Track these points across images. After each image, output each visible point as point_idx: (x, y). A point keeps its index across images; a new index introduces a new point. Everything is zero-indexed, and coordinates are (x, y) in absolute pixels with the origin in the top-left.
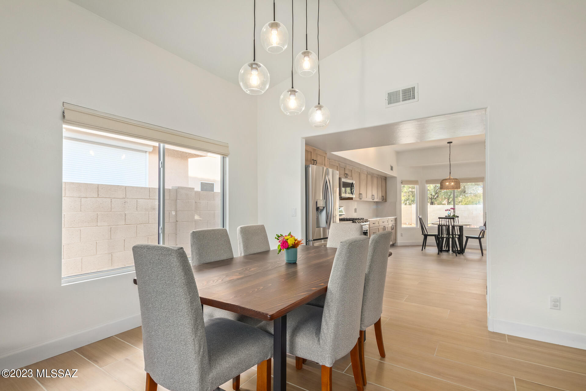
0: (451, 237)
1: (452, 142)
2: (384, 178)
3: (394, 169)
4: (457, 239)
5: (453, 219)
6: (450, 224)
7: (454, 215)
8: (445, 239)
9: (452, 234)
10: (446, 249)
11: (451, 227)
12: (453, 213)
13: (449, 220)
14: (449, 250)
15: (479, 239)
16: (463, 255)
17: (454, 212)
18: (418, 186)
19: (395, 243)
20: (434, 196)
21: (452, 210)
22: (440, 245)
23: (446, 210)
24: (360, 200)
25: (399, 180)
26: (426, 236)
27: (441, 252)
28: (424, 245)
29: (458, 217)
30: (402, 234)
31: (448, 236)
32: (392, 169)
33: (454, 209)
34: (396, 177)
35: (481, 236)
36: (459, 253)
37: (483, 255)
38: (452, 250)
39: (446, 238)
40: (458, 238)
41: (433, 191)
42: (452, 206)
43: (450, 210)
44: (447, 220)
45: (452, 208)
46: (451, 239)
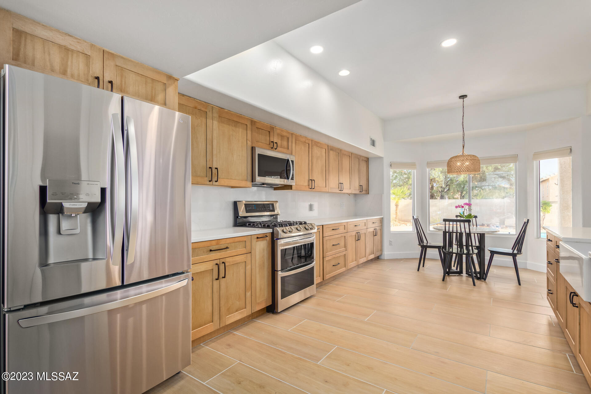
0: (465, 252)
1: (466, 96)
2: (365, 159)
3: (377, 143)
4: (475, 257)
5: (469, 221)
6: (463, 230)
7: (470, 216)
8: (454, 255)
9: (467, 246)
10: (457, 269)
11: (464, 234)
12: (468, 211)
13: (462, 224)
14: (460, 272)
15: (514, 256)
16: (486, 282)
17: (470, 210)
18: (415, 171)
19: (381, 255)
20: (444, 189)
21: (467, 207)
22: (447, 263)
23: (456, 207)
24: (340, 192)
25: (386, 162)
26: (424, 248)
27: (448, 275)
28: (422, 258)
29: (476, 217)
30: (390, 242)
31: (461, 251)
32: (373, 143)
33: (469, 205)
34: (382, 157)
35: (515, 252)
36: (478, 279)
37: (520, 284)
38: (466, 272)
39: (457, 254)
40: (476, 254)
41: (443, 182)
42: (466, 201)
43: (463, 207)
44: (458, 223)
45: (466, 204)
46: (464, 256)
